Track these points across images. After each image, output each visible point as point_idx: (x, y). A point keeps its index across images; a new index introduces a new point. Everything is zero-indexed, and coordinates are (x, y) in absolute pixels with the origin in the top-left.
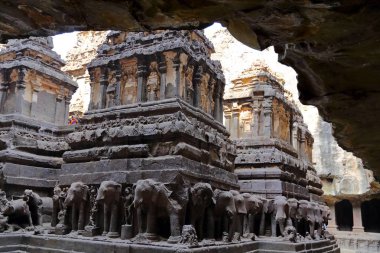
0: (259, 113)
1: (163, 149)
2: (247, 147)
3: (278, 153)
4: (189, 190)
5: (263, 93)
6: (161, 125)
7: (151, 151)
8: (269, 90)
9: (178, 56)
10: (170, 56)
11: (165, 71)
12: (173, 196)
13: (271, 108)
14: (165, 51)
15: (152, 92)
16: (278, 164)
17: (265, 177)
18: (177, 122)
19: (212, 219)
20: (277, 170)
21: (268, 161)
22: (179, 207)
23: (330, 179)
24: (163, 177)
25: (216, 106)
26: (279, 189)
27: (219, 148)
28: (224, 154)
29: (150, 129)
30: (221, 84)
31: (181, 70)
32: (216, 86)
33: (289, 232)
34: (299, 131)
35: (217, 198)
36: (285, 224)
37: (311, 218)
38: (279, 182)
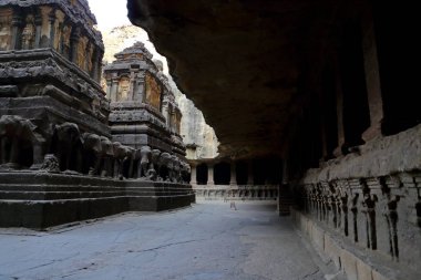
0: (135, 82)
1: (32, 91)
2: (123, 109)
3: (146, 113)
4: (54, 126)
5: (138, 66)
6: (32, 69)
7: (20, 91)
8: (143, 65)
9: (54, 12)
10: (46, 11)
11: (40, 24)
12: (37, 130)
13: (145, 79)
14: (41, 5)
15: (27, 42)
16: (146, 122)
17: (135, 132)
18: (47, 67)
19: (80, 157)
20: (145, 127)
21: (139, 119)
22: (43, 140)
23: (193, 148)
24: (29, 114)
25: (93, 68)
26: (146, 141)
27: (91, 100)
28: (97, 107)
29: (20, 72)
30: (100, 51)
31: (57, 25)
32: (95, 51)
33: (150, 173)
34: (170, 105)
35: (85, 139)
36: (148, 167)
37: (171, 166)
38: (146, 136)
